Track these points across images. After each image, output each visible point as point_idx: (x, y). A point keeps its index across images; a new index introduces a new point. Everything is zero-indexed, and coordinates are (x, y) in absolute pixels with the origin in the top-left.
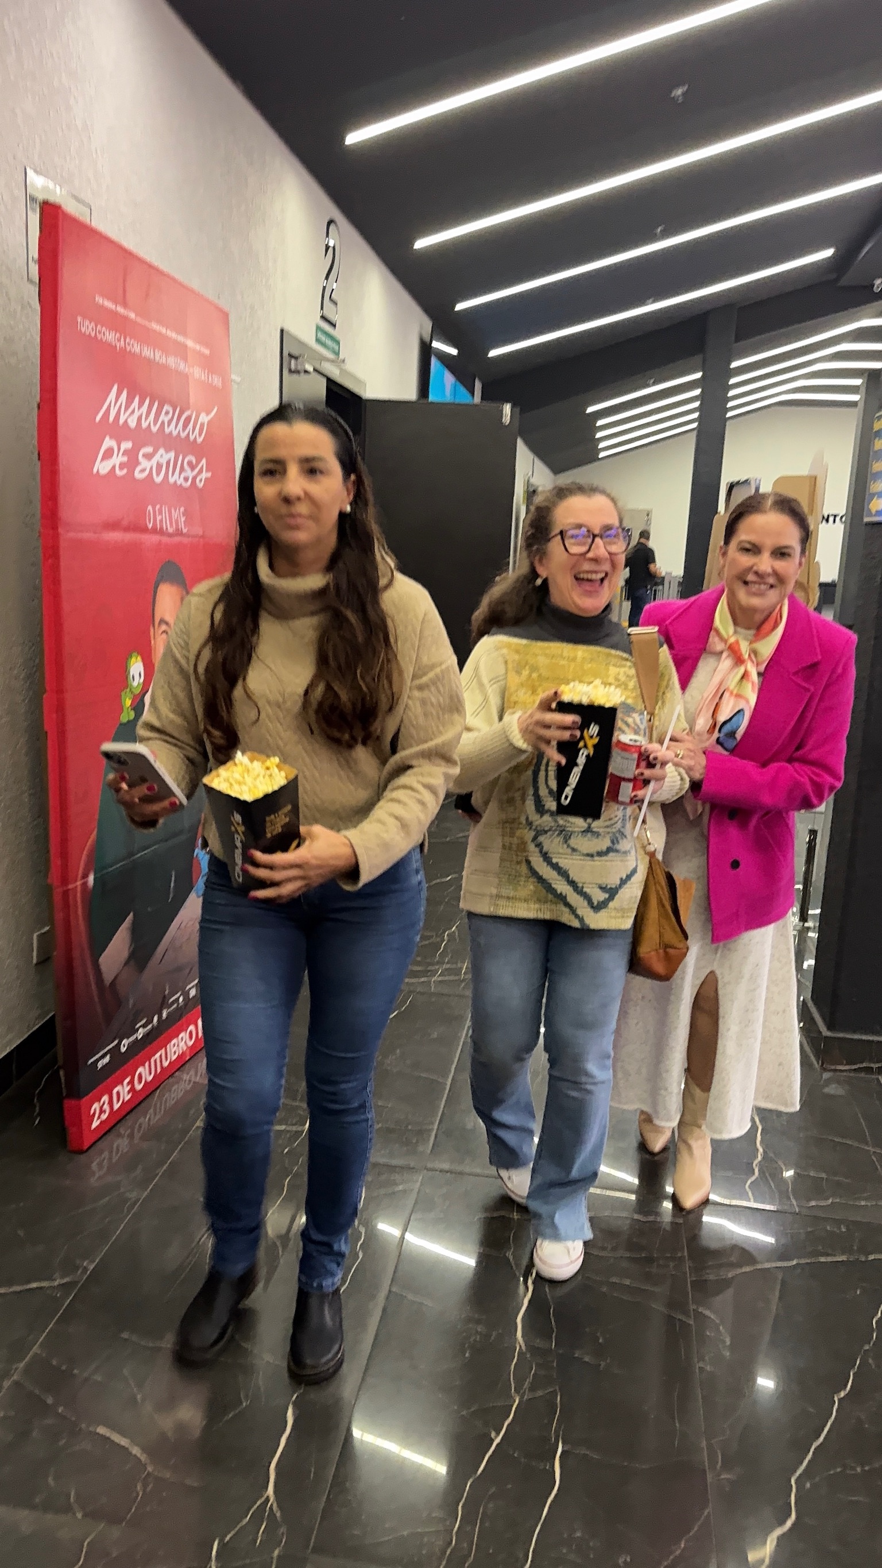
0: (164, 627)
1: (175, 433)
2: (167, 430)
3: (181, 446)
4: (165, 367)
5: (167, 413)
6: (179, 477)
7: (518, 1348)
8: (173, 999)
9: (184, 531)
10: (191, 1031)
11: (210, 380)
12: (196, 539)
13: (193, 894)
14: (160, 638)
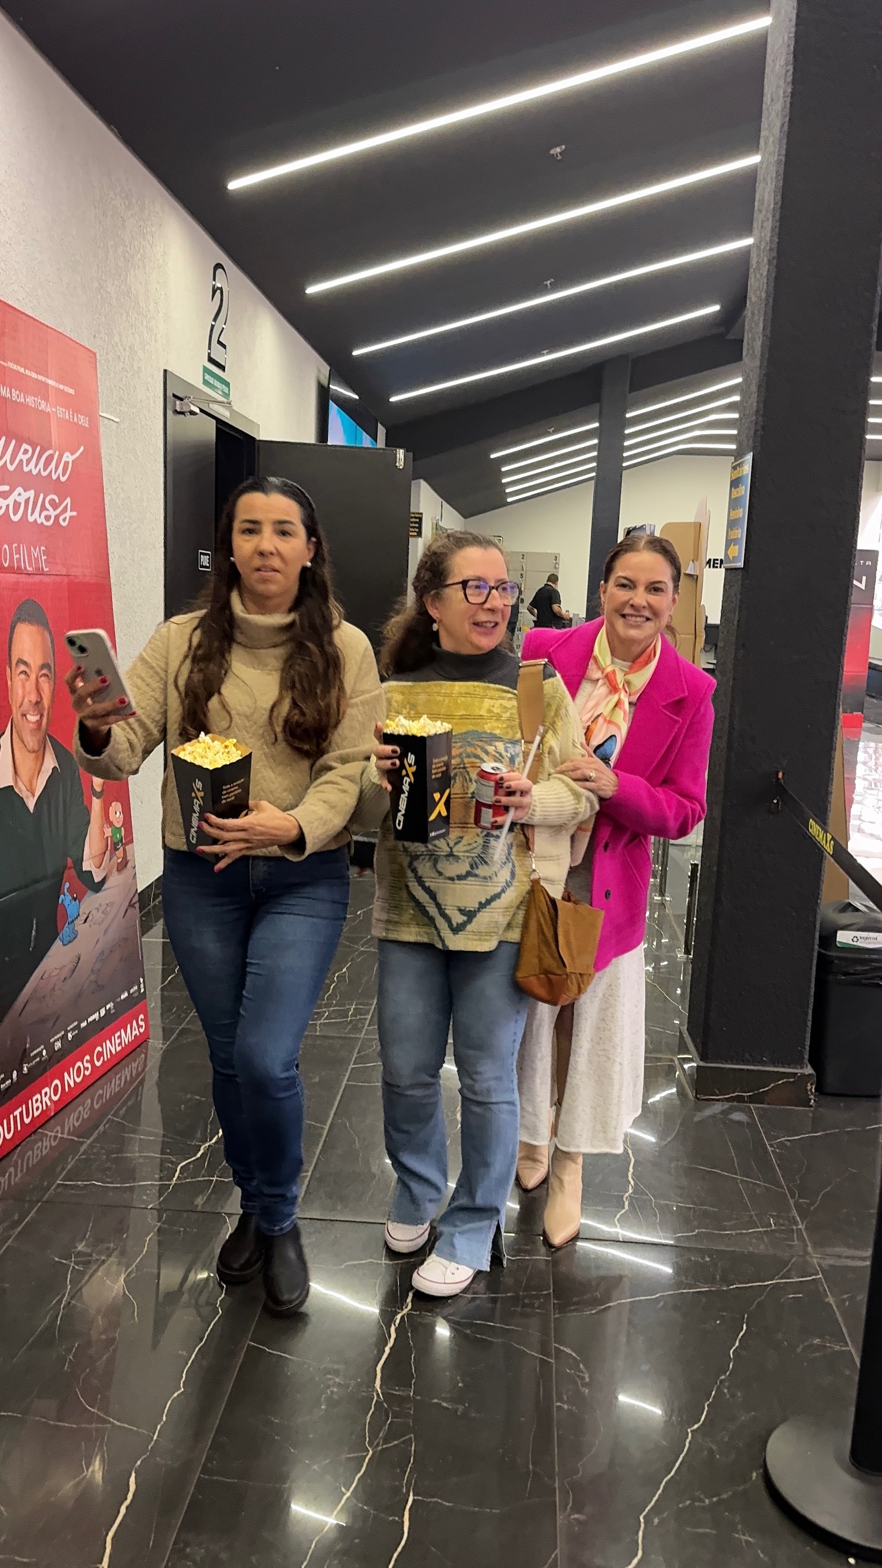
0: (22, 668)
1: (35, 472)
2: (26, 469)
3: (41, 484)
4: (25, 406)
5: (26, 452)
6: (40, 517)
7: (375, 1398)
8: (35, 1052)
9: (45, 570)
10: (56, 1085)
11: (75, 420)
12: (58, 579)
13: (58, 943)
14: (18, 678)
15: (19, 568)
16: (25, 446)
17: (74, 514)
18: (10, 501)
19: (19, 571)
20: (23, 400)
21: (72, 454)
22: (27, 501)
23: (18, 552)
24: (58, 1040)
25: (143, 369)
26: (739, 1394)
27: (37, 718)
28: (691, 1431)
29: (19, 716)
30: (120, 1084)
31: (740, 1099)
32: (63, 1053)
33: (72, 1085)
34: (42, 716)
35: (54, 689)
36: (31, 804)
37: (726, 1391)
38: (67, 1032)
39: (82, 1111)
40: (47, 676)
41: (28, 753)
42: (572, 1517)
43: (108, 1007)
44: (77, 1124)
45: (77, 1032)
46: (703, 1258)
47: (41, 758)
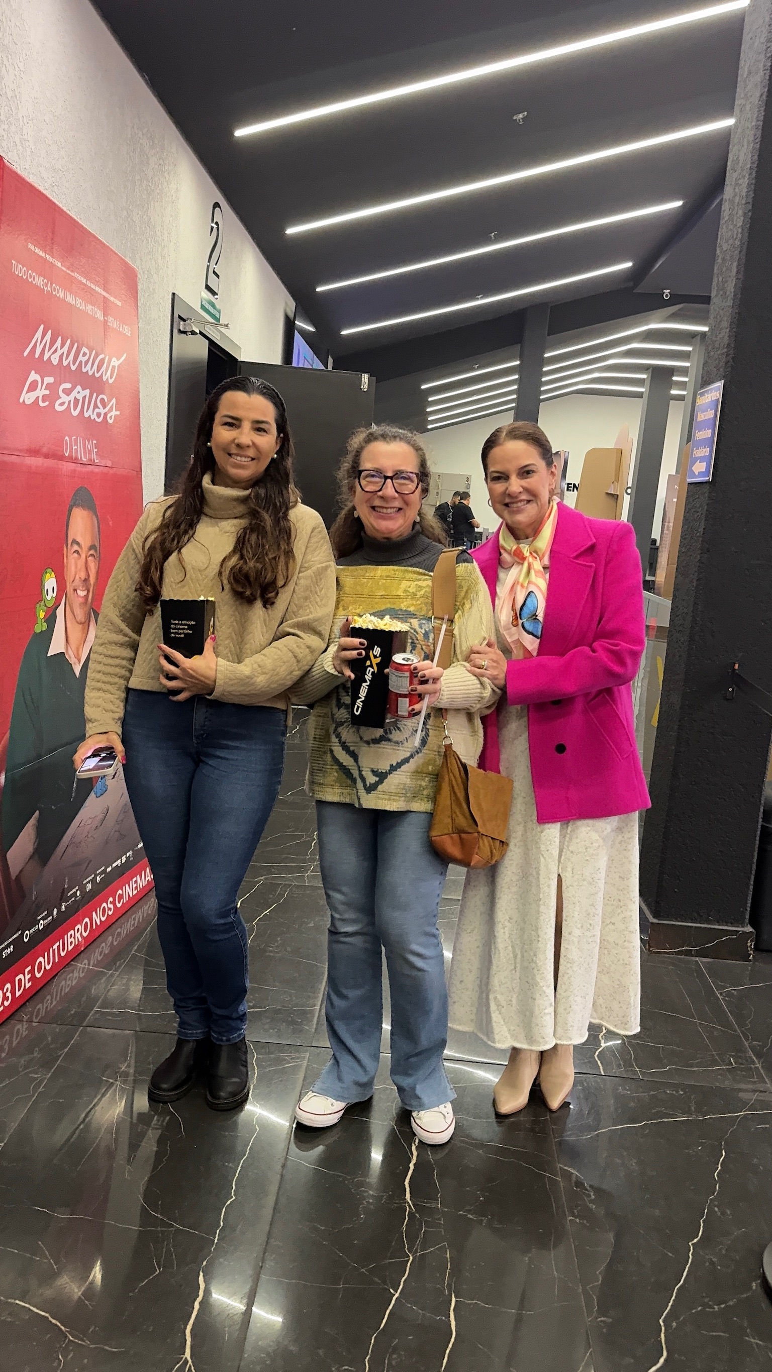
0: (76, 547)
1: (90, 373)
2: (84, 370)
3: (95, 385)
4: (85, 313)
5: (84, 354)
6: (93, 413)
7: (408, 1209)
8: (71, 892)
9: (96, 461)
10: (86, 923)
11: (121, 329)
12: (106, 470)
13: (92, 795)
14: (72, 556)
15: (76, 458)
16: (84, 349)
17: (118, 413)
18: (71, 398)
19: (76, 461)
20: (84, 308)
21: (118, 360)
22: (84, 398)
23: (76, 444)
24: (88, 882)
25: (156, 291)
26: (729, 1212)
27: (85, 593)
28: (692, 1244)
29: (72, 590)
30: (133, 925)
31: (688, 953)
32: (94, 894)
33: (98, 923)
34: (88, 592)
35: (99, 567)
36: (77, 670)
37: (716, 1209)
38: (96, 875)
39: (104, 947)
40: (94, 556)
41: (77, 624)
42: (599, 1319)
43: (128, 855)
44: (99, 958)
45: (103, 875)
46: (677, 1092)
47: (87, 627)
